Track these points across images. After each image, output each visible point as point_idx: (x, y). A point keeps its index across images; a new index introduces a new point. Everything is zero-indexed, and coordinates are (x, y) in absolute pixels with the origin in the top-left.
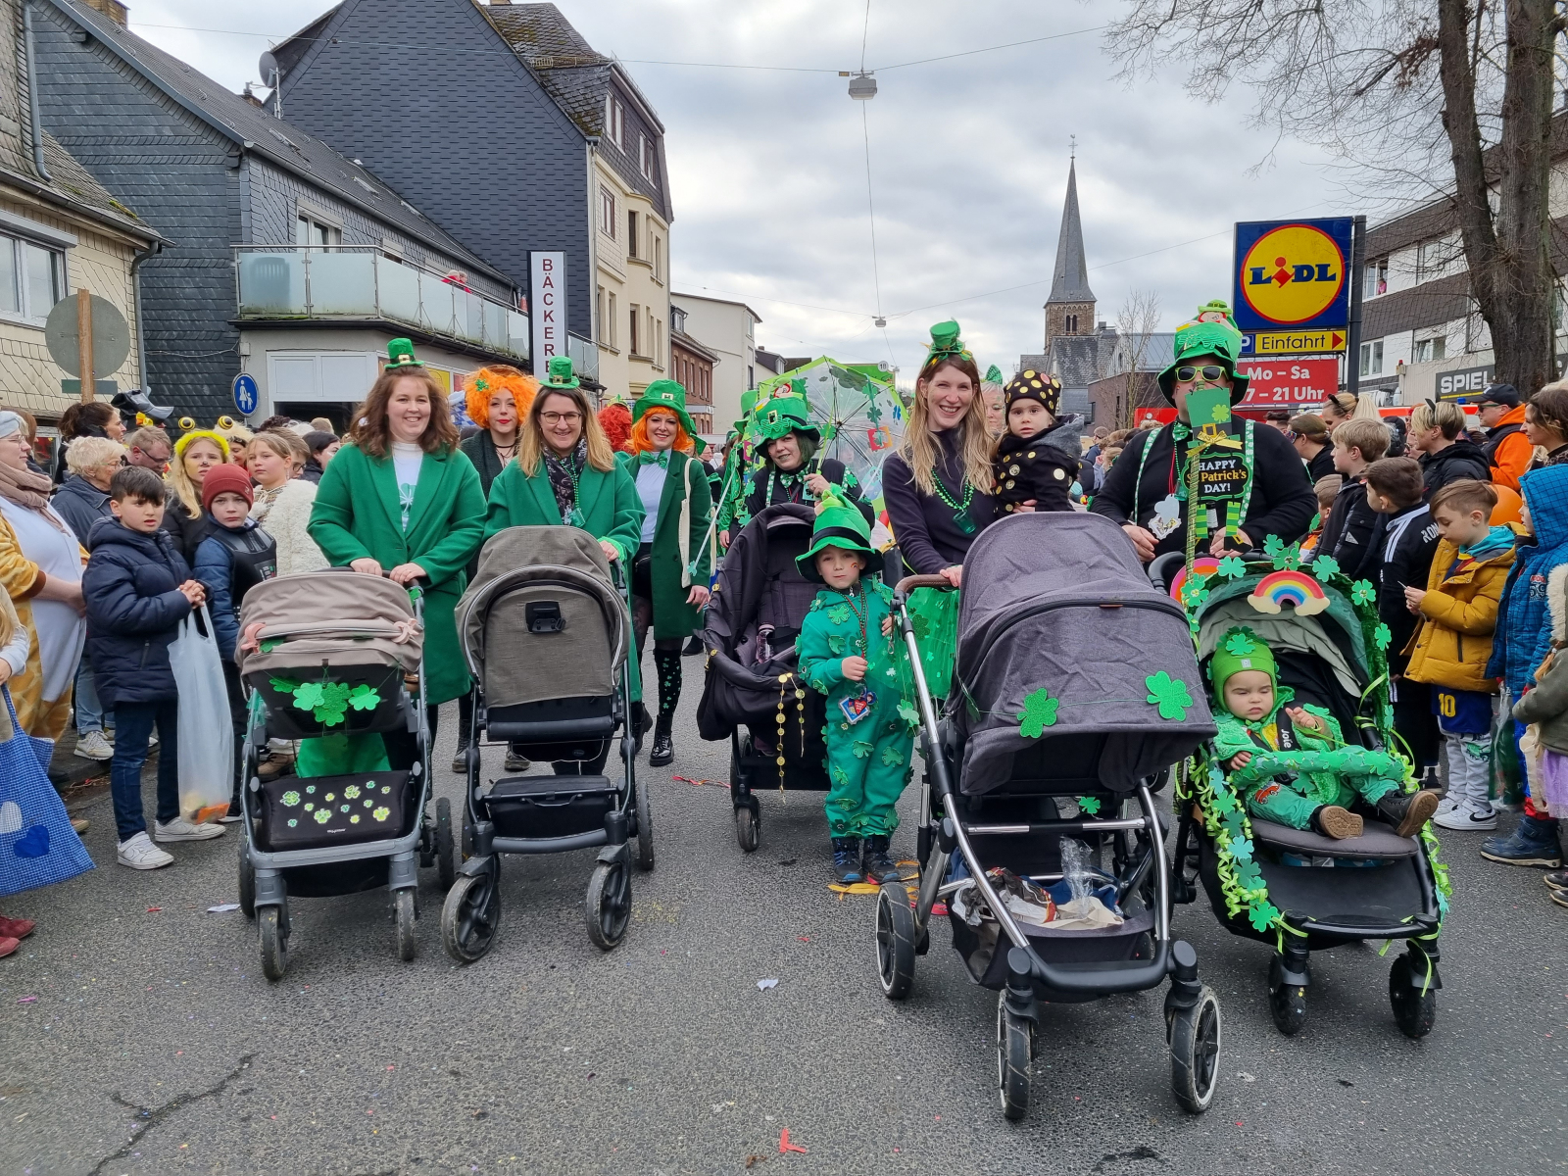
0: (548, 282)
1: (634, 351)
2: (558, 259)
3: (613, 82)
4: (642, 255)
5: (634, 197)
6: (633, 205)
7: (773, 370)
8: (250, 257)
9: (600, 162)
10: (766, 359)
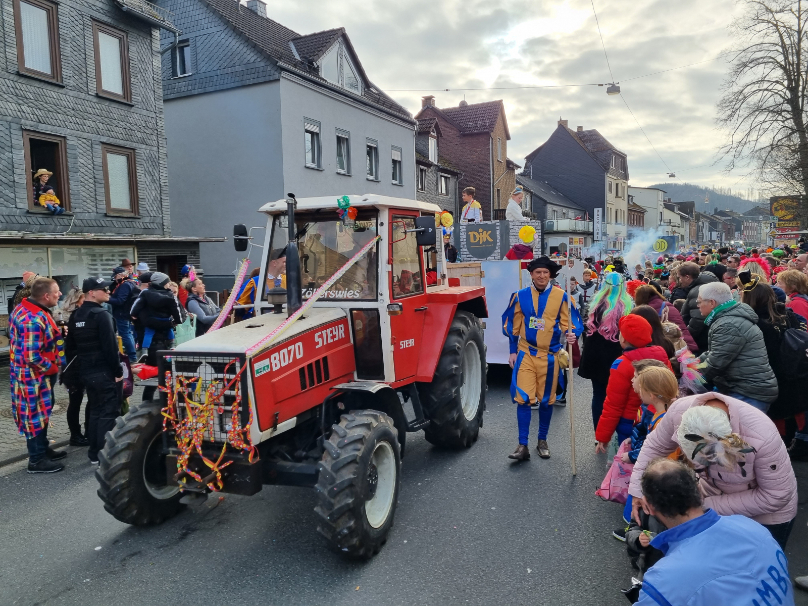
0: (598, 215)
1: (616, 221)
2: (600, 209)
3: (613, 152)
4: (619, 195)
5: (618, 179)
6: (617, 182)
7: (673, 211)
8: (547, 221)
9: (609, 175)
10: (669, 206)
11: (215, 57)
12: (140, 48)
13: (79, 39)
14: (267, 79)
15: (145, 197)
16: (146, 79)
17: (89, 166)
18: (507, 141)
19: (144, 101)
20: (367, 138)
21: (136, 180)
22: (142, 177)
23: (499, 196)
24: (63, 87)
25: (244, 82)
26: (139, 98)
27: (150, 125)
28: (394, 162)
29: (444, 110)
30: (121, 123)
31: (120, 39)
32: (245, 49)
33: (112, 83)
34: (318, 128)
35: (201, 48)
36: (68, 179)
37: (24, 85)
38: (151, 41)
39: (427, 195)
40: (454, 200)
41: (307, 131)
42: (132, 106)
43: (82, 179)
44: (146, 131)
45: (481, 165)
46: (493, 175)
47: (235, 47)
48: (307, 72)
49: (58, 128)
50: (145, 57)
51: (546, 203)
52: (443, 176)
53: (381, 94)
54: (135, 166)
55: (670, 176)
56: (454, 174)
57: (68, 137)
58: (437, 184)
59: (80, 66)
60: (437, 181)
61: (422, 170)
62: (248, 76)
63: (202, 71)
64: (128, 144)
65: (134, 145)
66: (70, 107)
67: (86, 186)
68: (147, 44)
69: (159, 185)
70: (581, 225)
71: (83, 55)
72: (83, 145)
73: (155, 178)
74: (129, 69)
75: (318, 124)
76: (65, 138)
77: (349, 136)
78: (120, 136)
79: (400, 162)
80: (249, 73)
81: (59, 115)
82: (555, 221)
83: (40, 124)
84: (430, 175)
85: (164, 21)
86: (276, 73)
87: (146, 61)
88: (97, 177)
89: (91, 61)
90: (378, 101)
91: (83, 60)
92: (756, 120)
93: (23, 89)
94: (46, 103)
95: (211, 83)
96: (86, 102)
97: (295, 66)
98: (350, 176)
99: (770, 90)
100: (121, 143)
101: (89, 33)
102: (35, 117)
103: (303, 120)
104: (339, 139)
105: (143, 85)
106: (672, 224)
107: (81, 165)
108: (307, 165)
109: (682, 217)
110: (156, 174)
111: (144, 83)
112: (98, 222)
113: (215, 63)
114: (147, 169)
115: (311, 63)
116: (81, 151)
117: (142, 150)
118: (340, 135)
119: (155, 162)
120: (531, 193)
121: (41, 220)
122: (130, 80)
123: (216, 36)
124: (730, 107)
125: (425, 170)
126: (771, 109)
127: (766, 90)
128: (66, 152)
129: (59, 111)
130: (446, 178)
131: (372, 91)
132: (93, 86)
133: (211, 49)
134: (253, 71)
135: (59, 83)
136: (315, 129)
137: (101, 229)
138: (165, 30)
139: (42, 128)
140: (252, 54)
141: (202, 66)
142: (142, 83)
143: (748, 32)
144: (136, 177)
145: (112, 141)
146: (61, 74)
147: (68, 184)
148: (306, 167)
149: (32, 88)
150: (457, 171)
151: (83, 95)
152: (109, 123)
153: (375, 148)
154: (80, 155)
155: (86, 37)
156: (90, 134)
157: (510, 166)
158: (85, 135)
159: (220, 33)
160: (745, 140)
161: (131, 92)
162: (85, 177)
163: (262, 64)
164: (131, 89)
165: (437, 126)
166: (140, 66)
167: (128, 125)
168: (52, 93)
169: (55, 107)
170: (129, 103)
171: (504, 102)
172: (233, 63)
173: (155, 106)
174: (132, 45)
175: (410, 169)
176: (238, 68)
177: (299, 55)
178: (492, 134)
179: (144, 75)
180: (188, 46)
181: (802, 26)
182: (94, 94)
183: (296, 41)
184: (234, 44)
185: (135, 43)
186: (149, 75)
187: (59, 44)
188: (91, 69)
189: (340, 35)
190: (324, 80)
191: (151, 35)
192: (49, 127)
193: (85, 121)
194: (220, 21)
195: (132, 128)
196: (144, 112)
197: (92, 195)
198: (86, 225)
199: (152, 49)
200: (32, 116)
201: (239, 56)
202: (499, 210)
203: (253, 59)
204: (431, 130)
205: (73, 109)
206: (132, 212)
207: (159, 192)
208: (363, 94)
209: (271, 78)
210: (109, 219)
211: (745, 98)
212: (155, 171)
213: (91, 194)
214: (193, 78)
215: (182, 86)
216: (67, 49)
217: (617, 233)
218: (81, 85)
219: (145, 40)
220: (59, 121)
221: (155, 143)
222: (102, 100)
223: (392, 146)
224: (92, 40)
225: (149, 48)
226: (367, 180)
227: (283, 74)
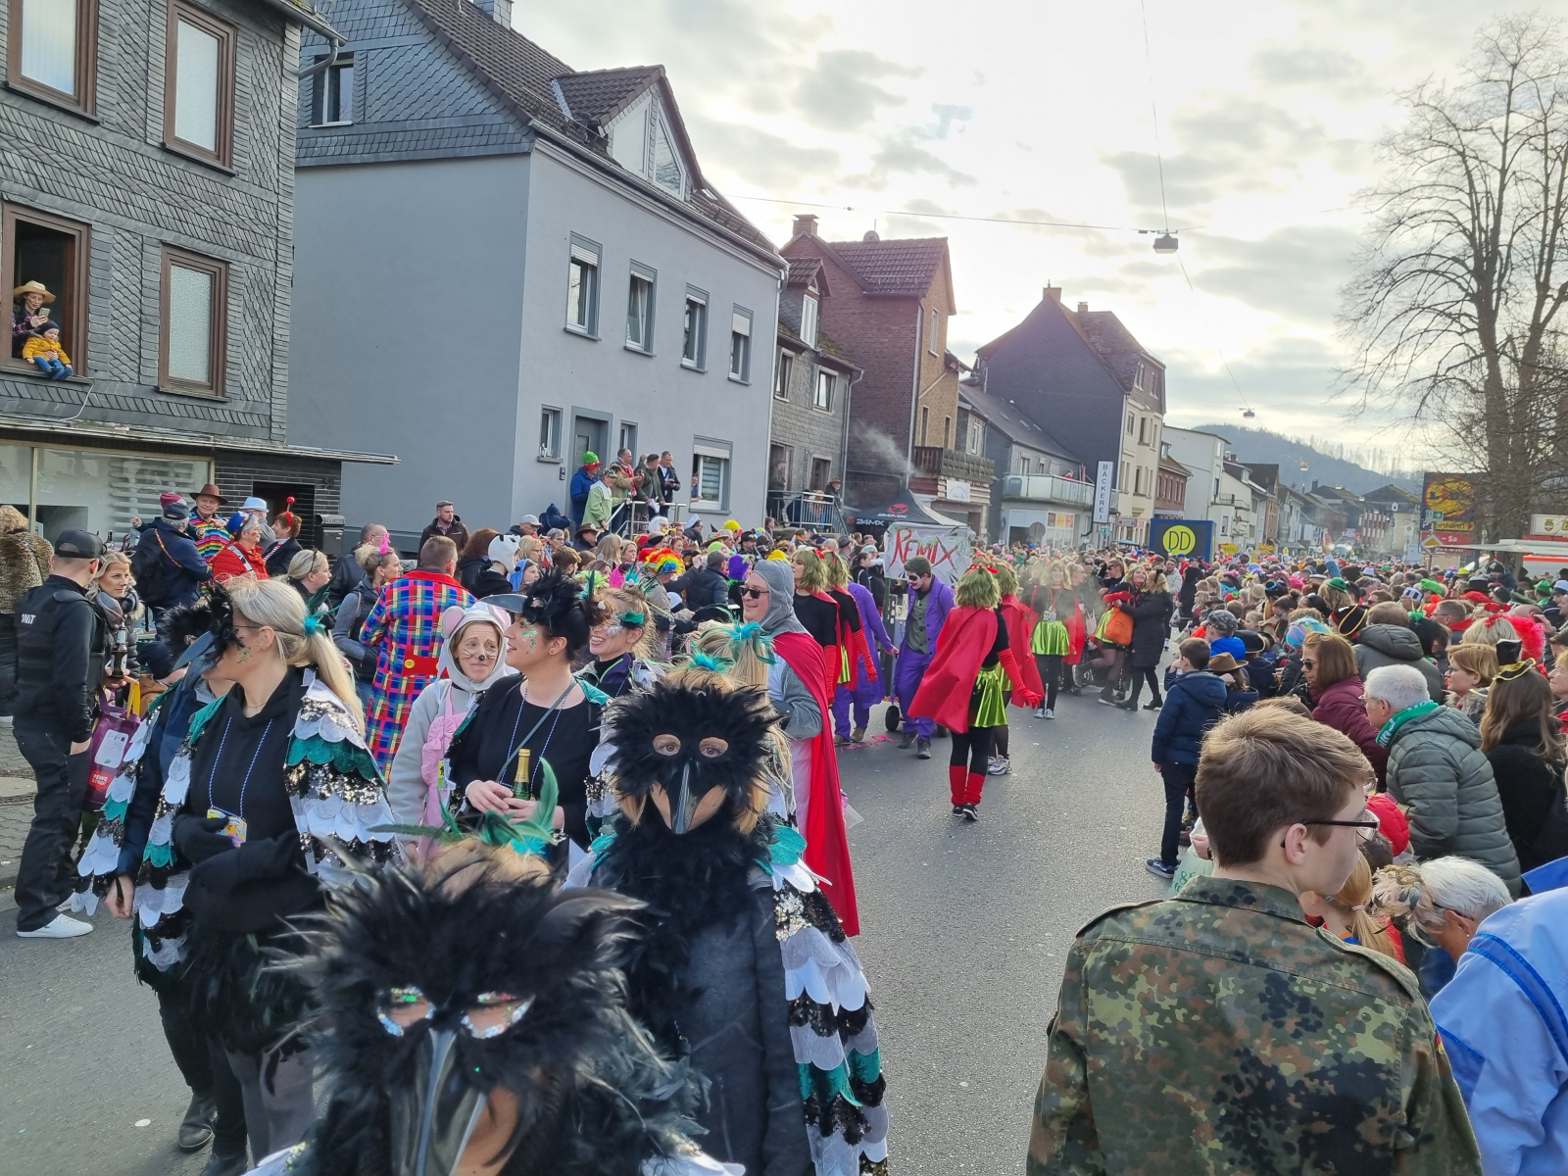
0: (1105, 474)
1: (1136, 490)
2: (1110, 464)
3: (1142, 358)
4: (1146, 441)
5: (1146, 410)
6: (1145, 415)
7: (1239, 478)
8: (1009, 477)
9: (1130, 401)
10: (1233, 471)
11: (403, 95)
12: (260, 61)
13: (139, 30)
14: (506, 149)
15: (240, 361)
16: (265, 125)
17: (132, 288)
18: (950, 317)
19: (257, 167)
20: (689, 286)
21: (226, 325)
22: (237, 321)
23: (925, 422)
24: (95, 123)
25: (458, 150)
26: (247, 161)
27: (264, 218)
28: (736, 336)
29: (833, 245)
30: (206, 207)
31: (221, 41)
32: (466, 86)
33: (195, 125)
34: (596, 256)
35: (376, 73)
36: (87, 311)
37: (15, 112)
38: (282, 49)
39: (794, 407)
40: (840, 421)
41: (575, 261)
42: (231, 175)
43: (116, 314)
44: (254, 228)
45: (897, 359)
46: (919, 379)
47: (446, 81)
48: (585, 144)
49: (78, 205)
50: (266, 80)
51: (1010, 441)
52: (824, 373)
53: (721, 201)
54: (226, 297)
55: (1246, 415)
56: (845, 370)
57: (96, 226)
58: (812, 387)
59: (133, 84)
60: (812, 381)
61: (785, 357)
62: (468, 141)
63: (374, 119)
64: (216, 251)
65: (228, 254)
66: (107, 165)
67: (123, 329)
68: (275, 55)
69: (270, 340)
70: (1073, 490)
71: (142, 63)
72: (125, 244)
73: (264, 324)
74: (233, 100)
75: (597, 248)
76: (89, 225)
77: (655, 279)
78: (201, 233)
79: (746, 338)
80: (470, 133)
81: (81, 178)
82: (1024, 479)
83: (41, 194)
84: (799, 367)
85: (313, 14)
86: (524, 139)
87: (269, 89)
88: (146, 310)
89: (157, 79)
90: (716, 216)
91: (142, 73)
92: (1411, 326)
93: (12, 119)
94: (58, 152)
95: (390, 147)
96: (140, 157)
97: (563, 130)
98: (650, 357)
99: (1443, 274)
100: (203, 247)
101: (158, 21)
102: (33, 177)
103: (568, 236)
104: (635, 283)
105: (257, 136)
106: (1236, 504)
107: (117, 284)
108: (569, 327)
109: (1254, 492)
110: (267, 317)
111: (261, 131)
112: (139, 402)
113: (402, 107)
114: (250, 306)
115: (594, 127)
116: (118, 256)
117: (243, 267)
118: (637, 275)
119: (266, 292)
120: (985, 420)
121: (22, 388)
122: (232, 123)
123: (410, 55)
124: (1366, 298)
125: (791, 358)
126: (1440, 308)
127: (1434, 271)
128: (88, 256)
129: (82, 170)
130: (829, 376)
131: (704, 195)
132: (156, 130)
133: (397, 77)
134: (479, 130)
135: (88, 115)
136: (591, 258)
137: (143, 416)
138: (312, 32)
139: (44, 201)
140: (479, 98)
141: (374, 108)
142: (256, 132)
143: (1410, 160)
144: (226, 320)
145: (183, 241)
146: (95, 97)
147: (87, 320)
148: (566, 331)
149: (33, 118)
150: (852, 366)
151: (134, 144)
152: (183, 204)
153: (702, 307)
154: (115, 264)
155: (152, 28)
156: (141, 224)
157: (951, 364)
158: (131, 225)
159: (417, 49)
160: (1388, 361)
161: (232, 146)
162: (124, 310)
163: (499, 119)
164: (232, 141)
165: (820, 276)
166: (255, 98)
167: (220, 212)
168: (72, 133)
169: (74, 162)
170: (226, 169)
171: (949, 242)
172: (438, 109)
173: (278, 180)
174: (244, 53)
175: (765, 353)
176: (446, 123)
177: (571, 109)
178: (923, 301)
179: (262, 116)
180: (351, 66)
181: (1508, 160)
182: (156, 144)
183: (567, 82)
184: (444, 73)
185: (250, 50)
186: (271, 117)
187: (96, 36)
188: (156, 94)
189: (653, 80)
190: (616, 163)
191: (283, 37)
192: (59, 201)
193: (133, 196)
194: (421, 25)
195: (227, 219)
196: (255, 190)
197: (134, 346)
198: (115, 406)
199: (282, 67)
200: (26, 176)
201: (453, 98)
202: (923, 448)
203: (481, 107)
204: (809, 281)
205: (112, 171)
206: (211, 388)
207: (269, 353)
208: (688, 199)
209: (515, 149)
210: (163, 398)
211: (1394, 282)
212: (264, 310)
213: (130, 344)
214: (354, 130)
215: (330, 146)
216: (110, 49)
217: (1137, 513)
218: (130, 122)
219: (272, 46)
220: (80, 192)
221: (271, 255)
222: (172, 157)
223: (736, 306)
224: (164, 35)
225: (277, 63)
226: (682, 366)
227: (540, 143)
